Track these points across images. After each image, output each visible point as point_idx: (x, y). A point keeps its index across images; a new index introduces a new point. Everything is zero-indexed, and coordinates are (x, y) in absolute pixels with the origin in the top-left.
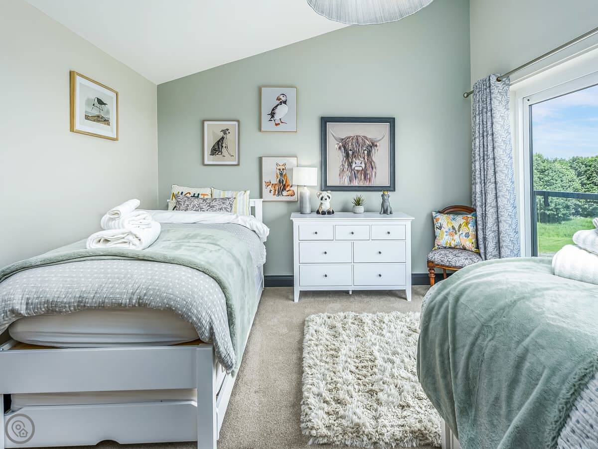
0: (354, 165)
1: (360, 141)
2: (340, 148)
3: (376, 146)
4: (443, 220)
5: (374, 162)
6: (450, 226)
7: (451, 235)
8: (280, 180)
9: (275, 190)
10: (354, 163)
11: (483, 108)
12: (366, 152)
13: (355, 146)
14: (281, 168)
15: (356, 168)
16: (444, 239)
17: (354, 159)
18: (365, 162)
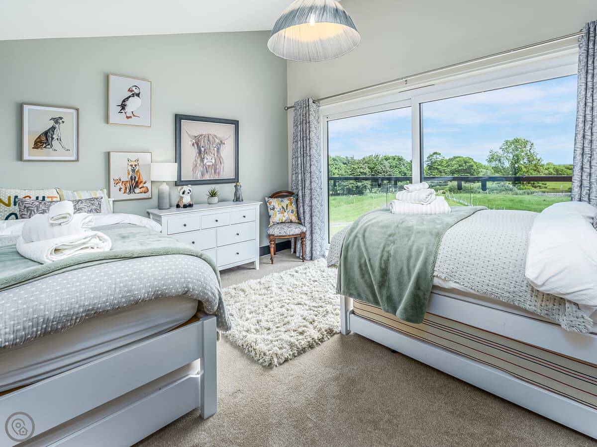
0: (205, 161)
1: (211, 139)
2: (193, 145)
3: (224, 144)
4: (275, 202)
5: (222, 159)
6: (280, 207)
7: (282, 213)
8: (132, 177)
9: (126, 188)
10: (206, 158)
11: (303, 120)
12: (216, 149)
13: (206, 143)
14: (133, 164)
15: (208, 164)
16: (277, 217)
17: (206, 155)
18: (215, 157)
